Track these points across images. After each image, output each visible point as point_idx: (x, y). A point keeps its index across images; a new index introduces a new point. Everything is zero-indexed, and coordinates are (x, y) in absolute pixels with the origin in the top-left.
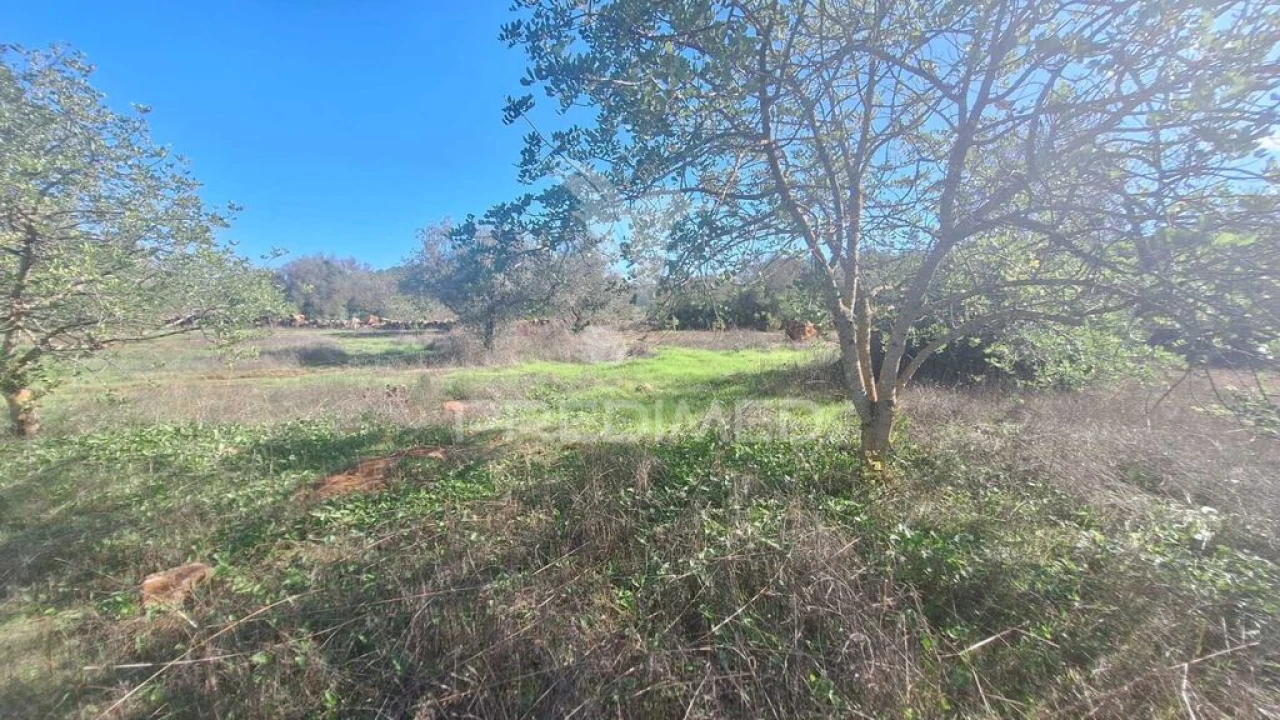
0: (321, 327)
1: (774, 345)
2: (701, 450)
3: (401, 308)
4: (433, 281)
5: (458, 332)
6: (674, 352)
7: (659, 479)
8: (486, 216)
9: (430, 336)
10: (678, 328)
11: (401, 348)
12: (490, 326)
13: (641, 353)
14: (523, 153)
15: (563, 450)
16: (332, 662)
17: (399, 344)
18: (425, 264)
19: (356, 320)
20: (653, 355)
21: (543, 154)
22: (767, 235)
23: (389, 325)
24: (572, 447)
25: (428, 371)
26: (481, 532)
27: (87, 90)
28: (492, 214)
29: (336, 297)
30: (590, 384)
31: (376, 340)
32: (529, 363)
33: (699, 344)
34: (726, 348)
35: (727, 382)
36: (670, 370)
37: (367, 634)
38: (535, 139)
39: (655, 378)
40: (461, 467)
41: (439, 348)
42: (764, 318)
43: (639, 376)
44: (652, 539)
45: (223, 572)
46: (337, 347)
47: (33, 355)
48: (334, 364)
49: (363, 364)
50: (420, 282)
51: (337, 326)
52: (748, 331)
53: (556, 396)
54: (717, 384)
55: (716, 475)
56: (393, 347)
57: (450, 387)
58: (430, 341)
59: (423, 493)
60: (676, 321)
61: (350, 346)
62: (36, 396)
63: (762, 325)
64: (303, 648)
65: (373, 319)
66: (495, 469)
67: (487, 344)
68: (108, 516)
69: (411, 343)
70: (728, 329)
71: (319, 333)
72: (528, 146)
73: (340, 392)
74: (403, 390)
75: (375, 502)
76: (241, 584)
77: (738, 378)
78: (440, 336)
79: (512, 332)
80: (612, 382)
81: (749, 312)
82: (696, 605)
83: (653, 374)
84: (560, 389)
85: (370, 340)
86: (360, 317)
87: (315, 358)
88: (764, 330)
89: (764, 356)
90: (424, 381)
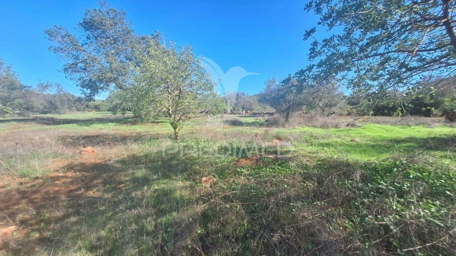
0: (235, 114)
1: (436, 124)
2: (389, 170)
3: (257, 108)
4: (269, 98)
5: (276, 116)
6: (370, 126)
7: (365, 179)
8: (295, 74)
9: (267, 117)
10: (372, 115)
11: (257, 121)
12: (288, 114)
13: (353, 125)
14: (310, 50)
15: (318, 161)
16: (246, 212)
17: (257, 119)
18: (267, 93)
19: (244, 112)
20: (359, 127)
21: (318, 49)
22: (440, 67)
23: (254, 113)
24: (323, 160)
25: (267, 129)
26: (288, 185)
27: (192, 54)
28: (297, 73)
29: (239, 105)
30: (329, 137)
31: (250, 118)
32: (302, 127)
33: (386, 122)
34: (402, 125)
35: (404, 141)
36: (368, 133)
37: (255, 208)
38: (315, 44)
39: (361, 137)
40: (280, 162)
41: (270, 121)
42: (429, 111)
43: (352, 135)
44: (363, 203)
45: (218, 180)
46: (239, 120)
47: (178, 121)
48: (239, 125)
49: (247, 126)
50: (265, 99)
51: (239, 114)
52: (418, 117)
53: (314, 141)
54: (398, 141)
55: (399, 183)
56: (255, 121)
57: (275, 135)
58: (266, 119)
59: (268, 169)
60: (372, 112)
61: (243, 120)
62: (179, 130)
63: (428, 114)
64: (238, 206)
65: (249, 111)
66: (292, 164)
67: (287, 120)
68: (193, 161)
69: (261, 119)
70: (403, 116)
71: (234, 116)
72: (312, 47)
73: (242, 134)
74: (260, 135)
75: (254, 169)
76: (221, 184)
77: (411, 139)
78: (270, 117)
79: (295, 116)
80: (339, 137)
81: (418, 107)
82: (388, 238)
83: (359, 135)
84: (316, 138)
85: (248, 118)
86: (245, 111)
87: (235, 123)
88: (430, 117)
89: (429, 130)
90: (266, 132)
